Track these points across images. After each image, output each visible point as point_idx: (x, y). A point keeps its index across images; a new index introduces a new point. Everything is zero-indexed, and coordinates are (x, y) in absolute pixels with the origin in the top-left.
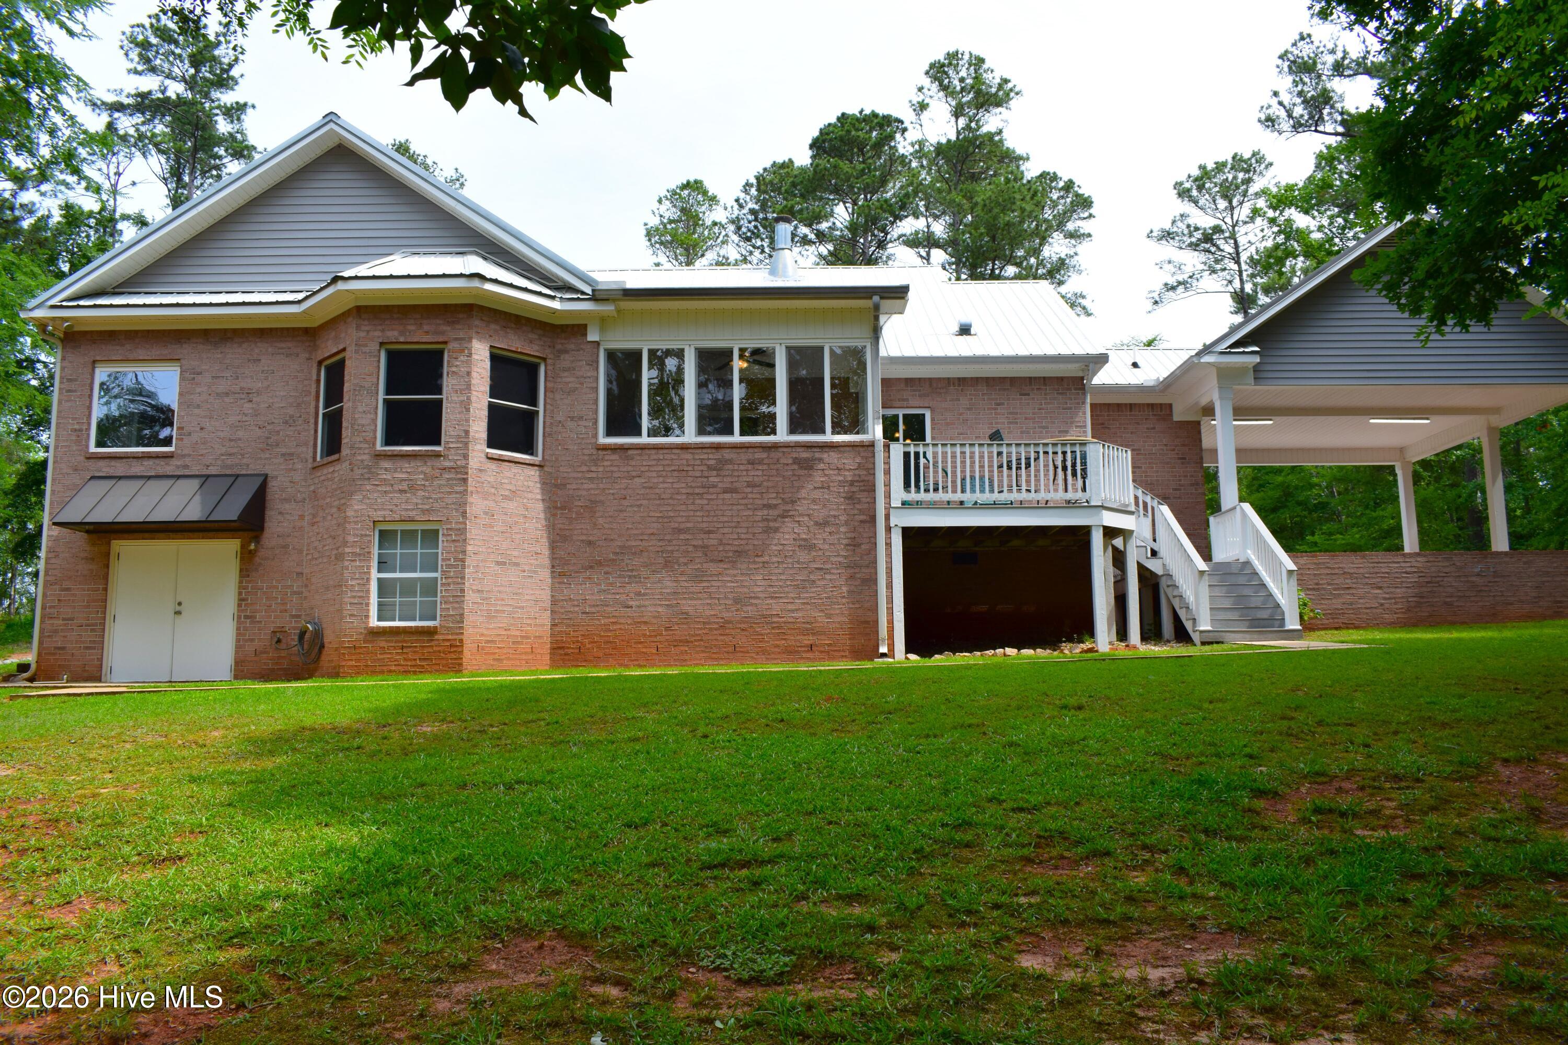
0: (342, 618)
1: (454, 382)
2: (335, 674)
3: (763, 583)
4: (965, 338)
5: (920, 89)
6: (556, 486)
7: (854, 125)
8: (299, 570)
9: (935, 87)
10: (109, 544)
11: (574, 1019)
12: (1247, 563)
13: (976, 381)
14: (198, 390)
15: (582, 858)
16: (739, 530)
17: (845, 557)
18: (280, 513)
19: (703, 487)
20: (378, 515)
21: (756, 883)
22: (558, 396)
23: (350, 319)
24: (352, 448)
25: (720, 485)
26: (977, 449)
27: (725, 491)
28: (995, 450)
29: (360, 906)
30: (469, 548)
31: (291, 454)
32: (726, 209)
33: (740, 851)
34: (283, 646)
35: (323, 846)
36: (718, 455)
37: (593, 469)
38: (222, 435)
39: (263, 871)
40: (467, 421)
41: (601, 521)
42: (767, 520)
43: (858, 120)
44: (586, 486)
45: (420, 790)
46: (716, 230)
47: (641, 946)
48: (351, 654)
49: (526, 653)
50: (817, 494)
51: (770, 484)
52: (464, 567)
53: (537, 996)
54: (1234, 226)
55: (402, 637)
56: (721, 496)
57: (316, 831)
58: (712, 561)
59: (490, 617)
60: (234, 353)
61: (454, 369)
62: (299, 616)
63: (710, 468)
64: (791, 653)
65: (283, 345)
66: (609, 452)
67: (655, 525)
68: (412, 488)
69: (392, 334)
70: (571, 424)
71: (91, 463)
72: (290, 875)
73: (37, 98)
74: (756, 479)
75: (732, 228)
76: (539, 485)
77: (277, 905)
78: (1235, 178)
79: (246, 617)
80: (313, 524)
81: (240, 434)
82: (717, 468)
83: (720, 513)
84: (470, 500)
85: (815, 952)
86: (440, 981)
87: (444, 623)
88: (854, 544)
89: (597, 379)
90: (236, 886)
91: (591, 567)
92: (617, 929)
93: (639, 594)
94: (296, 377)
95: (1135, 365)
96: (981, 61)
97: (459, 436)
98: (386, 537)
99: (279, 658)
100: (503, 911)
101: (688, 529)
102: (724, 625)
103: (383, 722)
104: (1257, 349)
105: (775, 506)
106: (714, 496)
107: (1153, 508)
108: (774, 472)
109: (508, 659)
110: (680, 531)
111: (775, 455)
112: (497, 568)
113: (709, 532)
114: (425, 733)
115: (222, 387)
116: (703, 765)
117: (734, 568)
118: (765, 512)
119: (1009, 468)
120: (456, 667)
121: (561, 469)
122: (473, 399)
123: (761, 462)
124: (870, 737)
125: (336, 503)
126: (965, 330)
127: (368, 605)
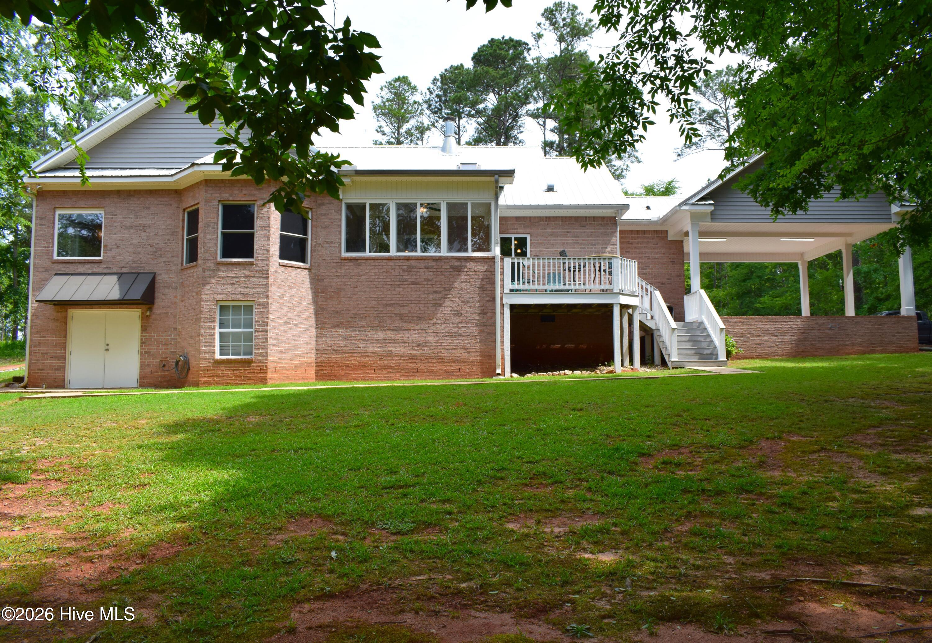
0: (200, 354)
1: (261, 223)
2: (196, 385)
3: (433, 334)
4: (550, 193)
5: (539, 24)
6: (318, 280)
7: (498, 46)
8: (174, 326)
9: (548, 23)
10: (67, 311)
11: (325, 547)
12: (701, 323)
13: (555, 219)
14: (115, 225)
15: (329, 485)
16: (420, 305)
17: (478, 320)
18: (163, 295)
19: (400, 281)
20: (219, 297)
21: (405, 495)
22: (319, 230)
23: (201, 187)
24: (204, 259)
25: (409, 280)
26: (551, 261)
27: (413, 283)
28: (562, 262)
29: (233, 505)
30: (270, 315)
31: (169, 262)
32: (422, 94)
33: (400, 481)
34: (166, 368)
35: (212, 480)
36: (408, 264)
37: (339, 271)
38: (129, 250)
39: (186, 490)
40: (268, 244)
41: (343, 300)
42: (435, 300)
43: (501, 43)
44: (335, 280)
45: (253, 453)
46: (416, 106)
47: (353, 520)
48: (205, 373)
49: (302, 373)
50: (463, 285)
51: (437, 280)
52: (267, 326)
53: (310, 539)
54: (726, 110)
55: (233, 365)
56: (410, 286)
57: (207, 472)
58: (405, 322)
59: (282, 353)
60: (135, 204)
61: (260, 216)
62: (175, 352)
63: (404, 270)
64: (449, 373)
65: (163, 199)
66: (347, 261)
67: (373, 302)
68: (238, 282)
69: (226, 196)
70: (326, 246)
71: (56, 267)
72: (199, 492)
73: (7, 40)
74: (429, 277)
75: (425, 106)
76: (308, 280)
77: (197, 505)
78: (728, 80)
79: (145, 352)
80: (182, 301)
81: (140, 250)
82: (408, 271)
83: (409, 296)
84: (270, 289)
85: (424, 523)
86: (270, 534)
87: (257, 357)
88: (483, 313)
89: (341, 220)
90: (176, 497)
91: (338, 325)
92: (343, 514)
93: (364, 340)
94: (171, 218)
95: (648, 208)
96: (575, 8)
97: (264, 254)
98: (223, 309)
99: (165, 375)
100: (295, 507)
101: (392, 304)
102: (411, 358)
103: (229, 416)
104: (712, 202)
105: (440, 292)
106: (406, 286)
107: (651, 292)
108: (439, 273)
109: (292, 376)
110: (387, 305)
111: (440, 263)
112: (286, 326)
113: (403, 306)
114: (251, 422)
115: (128, 224)
116: (389, 440)
117: (417, 326)
118: (434, 295)
119: (569, 270)
120: (264, 381)
121: (321, 271)
122: (272, 232)
123: (432, 267)
124: (473, 425)
125: (195, 290)
126: (550, 189)
127: (214, 347)
